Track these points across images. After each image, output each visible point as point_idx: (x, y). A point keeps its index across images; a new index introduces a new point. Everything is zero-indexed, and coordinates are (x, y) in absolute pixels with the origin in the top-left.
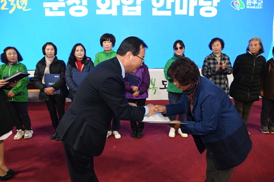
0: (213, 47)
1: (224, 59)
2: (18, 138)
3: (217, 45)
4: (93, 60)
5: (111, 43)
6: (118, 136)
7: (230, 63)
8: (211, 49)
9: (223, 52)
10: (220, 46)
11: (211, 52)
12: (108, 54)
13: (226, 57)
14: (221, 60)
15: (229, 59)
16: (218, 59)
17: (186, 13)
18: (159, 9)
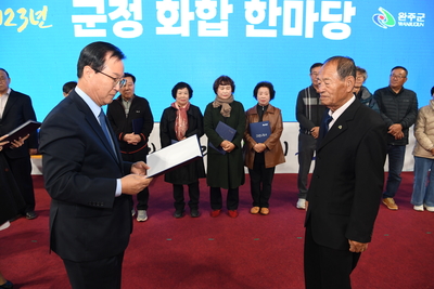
17: (300, 34)
18: (257, 27)
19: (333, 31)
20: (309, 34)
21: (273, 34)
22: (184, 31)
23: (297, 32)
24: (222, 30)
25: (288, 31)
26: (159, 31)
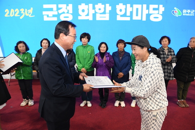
0: (162, 43)
1: (170, 52)
2: (24, 105)
3: (165, 41)
4: (75, 51)
5: (87, 40)
6: (89, 105)
7: (174, 54)
8: (161, 44)
9: (169, 46)
10: (168, 42)
11: (161, 46)
12: (85, 47)
13: (172, 50)
14: (168, 52)
15: (174, 51)
16: (166, 52)
17: (140, 19)
18: (121, 16)
19: (154, 18)
20: (144, 19)
21: (128, 19)
22: (90, 18)
23: (139, 18)
24: (106, 17)
25: (135, 18)
26: (80, 18)
